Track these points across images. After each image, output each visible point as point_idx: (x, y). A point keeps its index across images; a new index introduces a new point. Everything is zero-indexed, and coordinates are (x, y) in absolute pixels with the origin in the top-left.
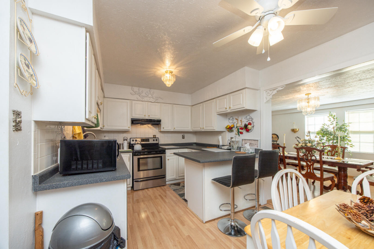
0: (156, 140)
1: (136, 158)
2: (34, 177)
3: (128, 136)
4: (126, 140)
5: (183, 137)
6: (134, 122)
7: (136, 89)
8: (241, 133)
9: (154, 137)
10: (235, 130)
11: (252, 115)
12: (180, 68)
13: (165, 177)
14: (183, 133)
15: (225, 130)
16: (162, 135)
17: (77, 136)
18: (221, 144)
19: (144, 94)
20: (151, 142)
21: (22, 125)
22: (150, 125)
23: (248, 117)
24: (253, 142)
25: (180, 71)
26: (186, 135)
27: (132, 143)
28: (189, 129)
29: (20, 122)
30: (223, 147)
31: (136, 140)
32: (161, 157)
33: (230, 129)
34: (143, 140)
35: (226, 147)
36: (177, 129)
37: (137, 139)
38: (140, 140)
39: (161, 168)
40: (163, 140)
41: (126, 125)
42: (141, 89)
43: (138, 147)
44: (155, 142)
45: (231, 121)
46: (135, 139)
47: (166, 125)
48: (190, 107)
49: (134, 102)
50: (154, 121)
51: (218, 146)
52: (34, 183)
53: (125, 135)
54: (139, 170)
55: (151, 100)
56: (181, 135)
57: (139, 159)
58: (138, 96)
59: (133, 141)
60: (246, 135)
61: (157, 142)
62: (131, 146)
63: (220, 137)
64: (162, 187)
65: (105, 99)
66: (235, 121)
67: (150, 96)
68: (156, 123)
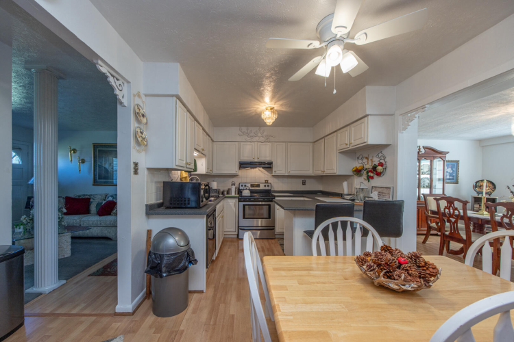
0: (268, 186)
1: (241, 204)
2: (147, 205)
3: (237, 181)
4: (234, 185)
5: (304, 183)
6: (243, 165)
7: (244, 129)
8: (372, 178)
9: (267, 182)
10: (364, 173)
11: (385, 152)
12: (281, 103)
13: (274, 229)
14: (304, 179)
15: (351, 173)
16: (276, 180)
17: (184, 180)
18: (346, 192)
19: (252, 134)
20: (262, 187)
21: (139, 171)
22: (261, 169)
23: (380, 155)
24: (385, 191)
25: (282, 105)
26: (308, 181)
27: (241, 188)
28: (310, 172)
29: (138, 169)
30: (346, 197)
31: (245, 186)
32: (269, 205)
33: (358, 172)
34: (252, 186)
35: (349, 197)
36: (293, 173)
37: (247, 185)
38: (249, 185)
39: (269, 218)
40: (277, 186)
41: (233, 168)
42: (250, 129)
43: (246, 193)
44: (267, 188)
45: (360, 161)
46: (244, 184)
47: (279, 169)
48: (311, 144)
49: (242, 143)
50: (264, 163)
51: (340, 195)
52: (146, 209)
53: (234, 180)
54: (244, 218)
55: (262, 139)
56: (300, 181)
57: (244, 206)
58: (246, 137)
59: (242, 186)
60: (377, 182)
61: (269, 188)
62: (240, 192)
63: (345, 184)
64: (270, 240)
65: (214, 143)
66: (365, 160)
67: (259, 135)
68: (268, 166)
